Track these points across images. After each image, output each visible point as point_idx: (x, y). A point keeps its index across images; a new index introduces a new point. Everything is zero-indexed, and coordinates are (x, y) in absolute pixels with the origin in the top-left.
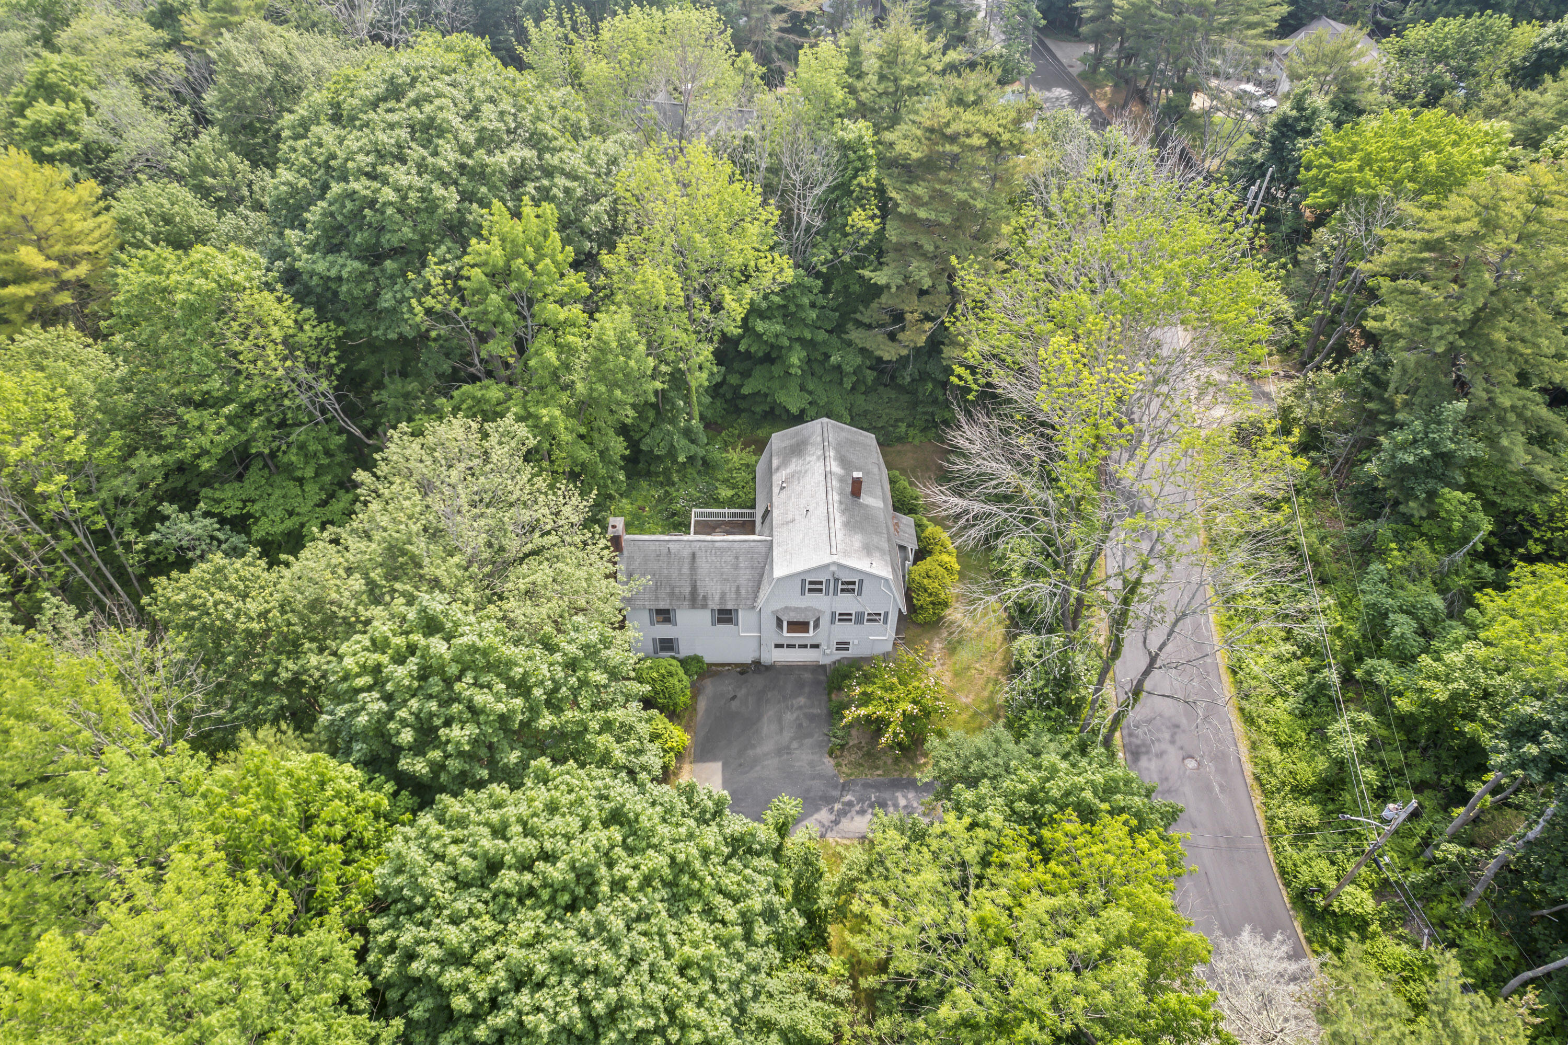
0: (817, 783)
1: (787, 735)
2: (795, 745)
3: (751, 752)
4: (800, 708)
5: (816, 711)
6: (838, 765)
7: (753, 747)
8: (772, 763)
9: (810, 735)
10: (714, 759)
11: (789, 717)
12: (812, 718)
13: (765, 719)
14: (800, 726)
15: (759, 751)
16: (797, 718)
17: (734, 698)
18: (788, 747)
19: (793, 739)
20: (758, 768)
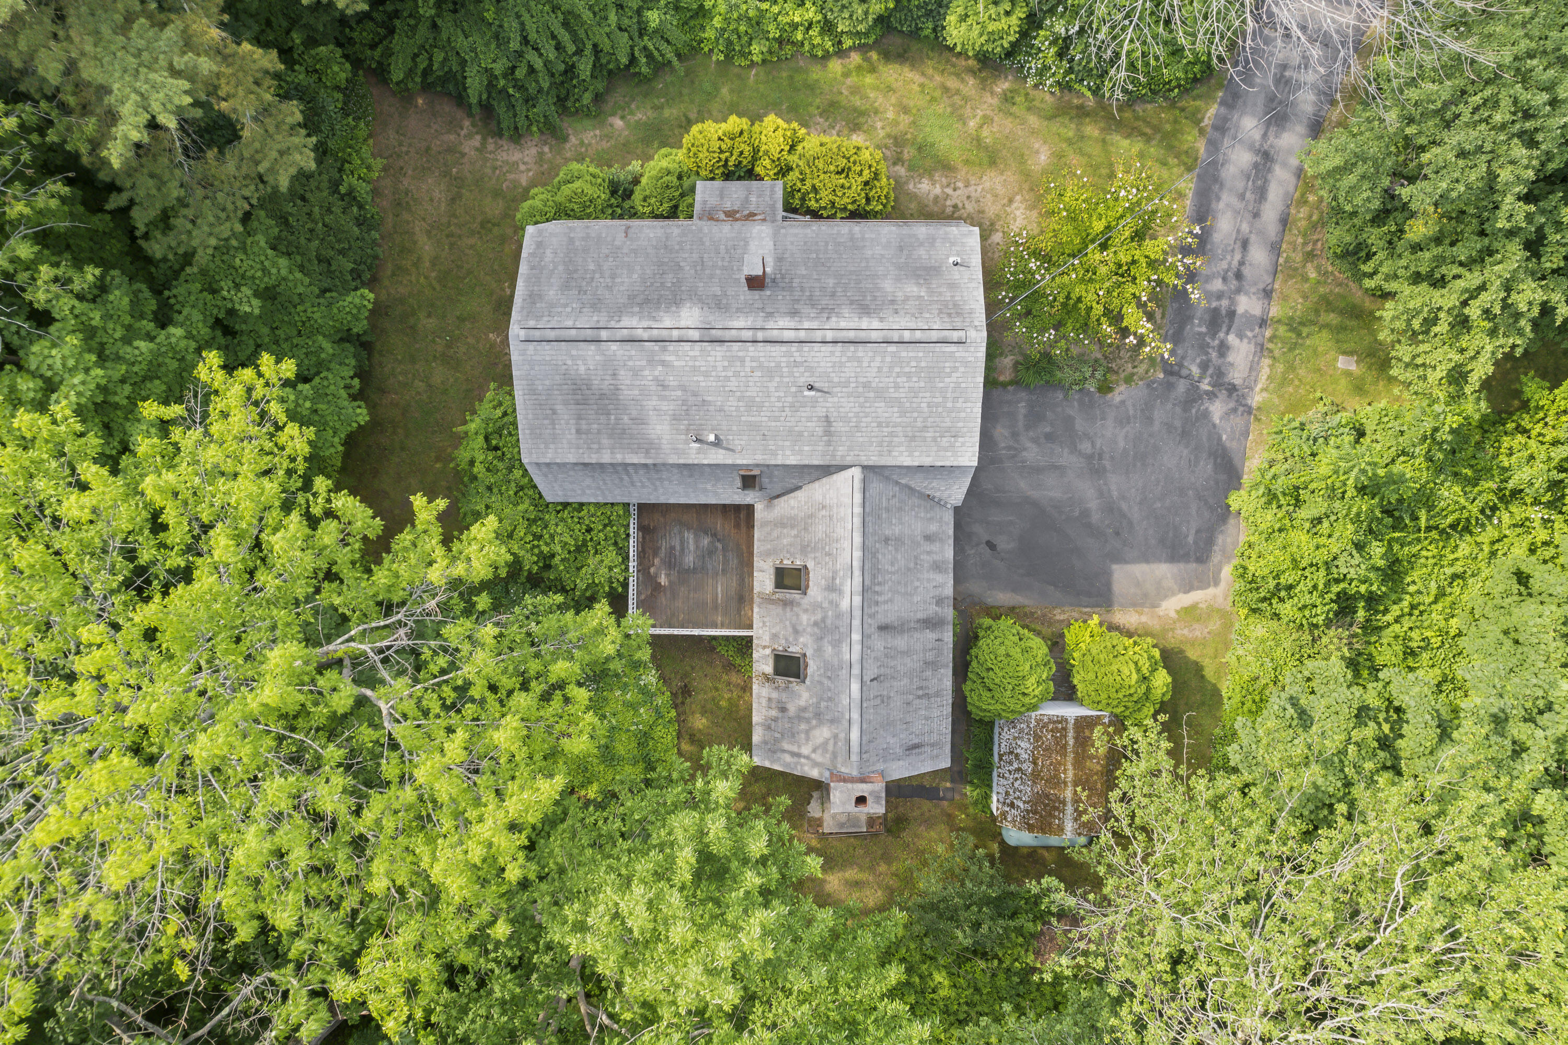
0: (1159, 415)
1: (1066, 458)
2: (1086, 447)
3: (1095, 518)
4: (1015, 435)
5: (1022, 409)
6: (1129, 380)
7: (1086, 513)
8: (1115, 483)
9: (1069, 422)
10: (1108, 574)
11: (1032, 453)
12: (1034, 418)
13: (1034, 494)
14: (1049, 437)
15: (1093, 504)
16: (1035, 441)
17: (991, 545)
18: (1090, 457)
19: (1074, 449)
20: (1124, 506)
